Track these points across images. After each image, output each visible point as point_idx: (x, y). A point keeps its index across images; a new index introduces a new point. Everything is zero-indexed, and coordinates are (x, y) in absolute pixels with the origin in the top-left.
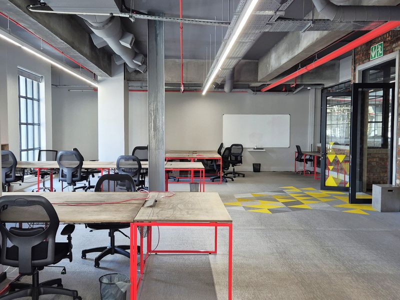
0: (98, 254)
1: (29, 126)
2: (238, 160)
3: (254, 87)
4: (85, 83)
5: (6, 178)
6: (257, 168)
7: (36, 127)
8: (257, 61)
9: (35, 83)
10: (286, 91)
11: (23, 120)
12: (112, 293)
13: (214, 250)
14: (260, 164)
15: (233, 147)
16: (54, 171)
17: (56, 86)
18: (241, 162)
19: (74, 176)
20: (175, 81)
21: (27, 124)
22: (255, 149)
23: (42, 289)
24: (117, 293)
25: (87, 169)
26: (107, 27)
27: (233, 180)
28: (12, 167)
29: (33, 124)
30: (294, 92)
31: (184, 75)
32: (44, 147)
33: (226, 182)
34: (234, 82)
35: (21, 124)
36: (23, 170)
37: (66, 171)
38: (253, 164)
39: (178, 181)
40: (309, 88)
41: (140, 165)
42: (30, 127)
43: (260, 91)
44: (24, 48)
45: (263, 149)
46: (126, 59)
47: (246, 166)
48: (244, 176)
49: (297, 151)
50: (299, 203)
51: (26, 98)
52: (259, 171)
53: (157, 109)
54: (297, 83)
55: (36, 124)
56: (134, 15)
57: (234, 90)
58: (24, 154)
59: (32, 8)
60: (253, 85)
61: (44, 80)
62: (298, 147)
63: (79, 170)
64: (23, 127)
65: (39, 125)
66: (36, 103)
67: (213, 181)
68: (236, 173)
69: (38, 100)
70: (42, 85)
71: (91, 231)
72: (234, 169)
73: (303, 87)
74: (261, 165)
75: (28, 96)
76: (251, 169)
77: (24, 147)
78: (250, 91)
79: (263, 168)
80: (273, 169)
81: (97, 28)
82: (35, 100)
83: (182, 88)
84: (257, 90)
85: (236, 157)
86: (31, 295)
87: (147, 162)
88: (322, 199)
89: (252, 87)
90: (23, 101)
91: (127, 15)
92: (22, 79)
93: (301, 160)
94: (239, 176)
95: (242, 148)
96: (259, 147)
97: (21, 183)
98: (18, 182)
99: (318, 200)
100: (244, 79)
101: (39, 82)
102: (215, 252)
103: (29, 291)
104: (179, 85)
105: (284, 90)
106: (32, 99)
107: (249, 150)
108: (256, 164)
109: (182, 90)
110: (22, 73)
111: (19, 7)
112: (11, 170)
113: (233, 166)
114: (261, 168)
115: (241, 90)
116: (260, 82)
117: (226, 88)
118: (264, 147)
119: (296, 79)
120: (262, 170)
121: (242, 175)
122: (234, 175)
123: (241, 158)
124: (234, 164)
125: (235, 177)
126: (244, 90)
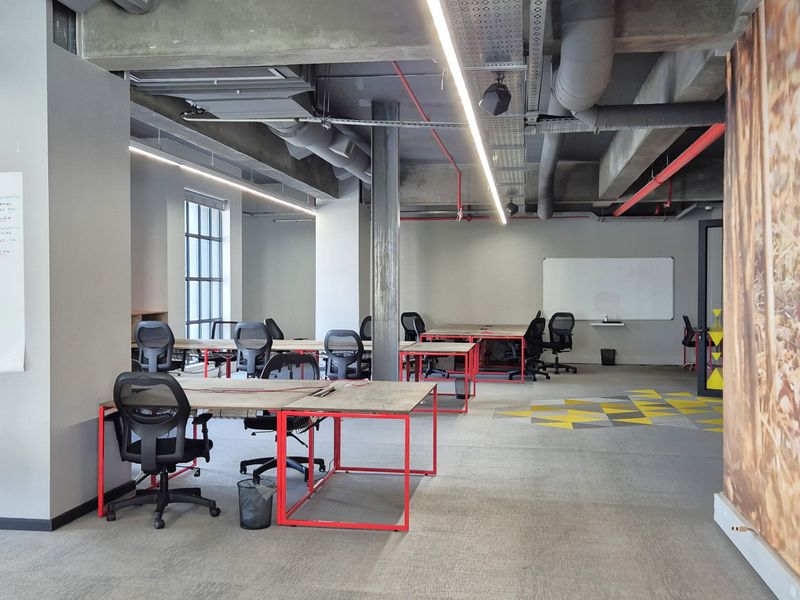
0: (258, 466)
1: (203, 282)
2: (563, 341)
3: (600, 208)
4: (292, 210)
5: (158, 363)
6: (609, 358)
7: (215, 285)
8: (595, 163)
9: (215, 212)
11: (194, 273)
12: (251, 501)
13: (432, 470)
14: (614, 351)
15: (558, 318)
16: (232, 356)
17: (252, 214)
18: (569, 345)
19: (258, 361)
20: (448, 202)
21: (199, 279)
22: (604, 322)
23: (171, 496)
24: (258, 501)
25: (280, 351)
26: (299, 132)
27: (548, 378)
28: (166, 347)
29: (210, 280)
30: (678, 217)
31: (463, 191)
32: (227, 317)
33: (535, 380)
34: (554, 201)
35: (188, 279)
36: (185, 353)
37: (246, 354)
38: (602, 351)
39: (448, 377)
40: (707, 208)
41: (361, 346)
42: (205, 284)
43: (611, 215)
44: (182, 167)
45: (619, 322)
46: (352, 171)
47: (585, 352)
48: (575, 372)
49: (685, 326)
50: (640, 415)
51: (199, 237)
52: (614, 365)
53: (387, 255)
54: (674, 200)
55: (214, 280)
56: (329, 120)
57: (555, 214)
58: (194, 328)
59: (186, 116)
60: (597, 204)
61: (228, 206)
62: (686, 319)
63: (266, 353)
64: (194, 285)
65: (220, 280)
66: (215, 244)
67: (511, 378)
68: (561, 366)
69: (220, 240)
70: (226, 215)
71: (254, 434)
72: (557, 358)
73: (694, 206)
74: (618, 352)
75: (202, 234)
76: (598, 359)
77: (194, 317)
78: (592, 215)
79: (619, 359)
80: (641, 360)
81: (286, 135)
82: (214, 239)
83: (460, 214)
84: (606, 213)
85: (562, 337)
86: (157, 502)
87: (370, 342)
88: (684, 412)
89: (596, 208)
90: (193, 242)
91: (319, 120)
92: (193, 207)
93: (691, 344)
94: (567, 371)
95: (573, 320)
96: (614, 318)
97: (181, 372)
98: (176, 371)
99: (677, 412)
100: (573, 194)
101: (221, 210)
102: (434, 472)
103: (155, 496)
104: (454, 208)
105: (657, 212)
106: (210, 238)
107: (593, 324)
108: (608, 351)
109: (460, 217)
110: (192, 198)
111: (169, 116)
112: (166, 353)
113: (554, 353)
114: (617, 357)
115: (576, 214)
116: (602, 200)
117: (541, 212)
118: (622, 318)
119: (670, 194)
120: (617, 362)
121: (572, 369)
122: (554, 369)
123: (570, 339)
124: (557, 349)
125: (556, 373)
126: (580, 214)
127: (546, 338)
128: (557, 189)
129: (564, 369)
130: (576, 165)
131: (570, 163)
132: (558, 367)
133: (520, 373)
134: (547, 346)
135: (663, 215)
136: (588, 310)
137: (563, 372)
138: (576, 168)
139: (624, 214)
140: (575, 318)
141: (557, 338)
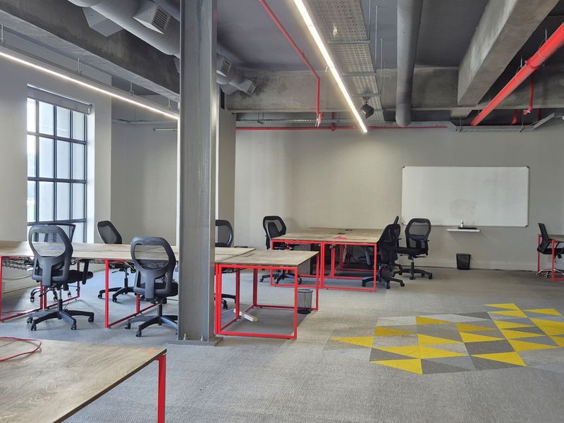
1: (59, 183)
2: (419, 246)
3: (458, 118)
6: (464, 263)
7: (77, 186)
8: (455, 68)
10: (518, 124)
14: (470, 256)
18: (425, 251)
22: (460, 228)
27: (403, 285)
29: (70, 181)
30: (535, 126)
31: (322, 97)
33: (388, 287)
34: (412, 107)
35: (37, 180)
38: (458, 255)
40: (563, 118)
42: (62, 185)
43: (469, 124)
45: (475, 229)
47: (440, 257)
48: (431, 277)
49: (540, 233)
51: (54, 138)
52: (469, 269)
54: (535, 107)
55: (76, 181)
57: (413, 124)
61: (93, 110)
62: (542, 227)
64: (46, 185)
65: (85, 182)
66: (78, 149)
67: (364, 285)
68: (417, 271)
69: (84, 143)
70: (91, 118)
72: (413, 263)
73: (552, 116)
74: (473, 257)
76: (454, 264)
78: (450, 124)
79: (473, 264)
80: (494, 265)
82: (77, 141)
84: (464, 122)
85: (418, 243)
89: (454, 118)
92: (46, 107)
93: (547, 251)
94: (423, 275)
95: (430, 226)
96: (469, 224)
100: (432, 101)
101: (86, 114)
105: (514, 122)
106: (70, 140)
107: (449, 230)
108: (464, 256)
109: (318, 123)
110: (44, 98)
113: (410, 258)
114: (472, 262)
115: (434, 124)
116: (461, 106)
117: (399, 120)
118: (477, 224)
119: (532, 99)
120: (472, 266)
121: (427, 275)
122: (409, 274)
123: (426, 246)
124: (412, 255)
125: (412, 278)
126: (439, 123)
127: (403, 243)
128: (414, 95)
129: (420, 274)
130: (435, 72)
131: (429, 70)
132: (414, 272)
133: (372, 279)
134: (403, 251)
135: (520, 124)
136: (444, 216)
137: (419, 277)
138: (435, 74)
139: (481, 124)
140: (432, 224)
141: (413, 244)
